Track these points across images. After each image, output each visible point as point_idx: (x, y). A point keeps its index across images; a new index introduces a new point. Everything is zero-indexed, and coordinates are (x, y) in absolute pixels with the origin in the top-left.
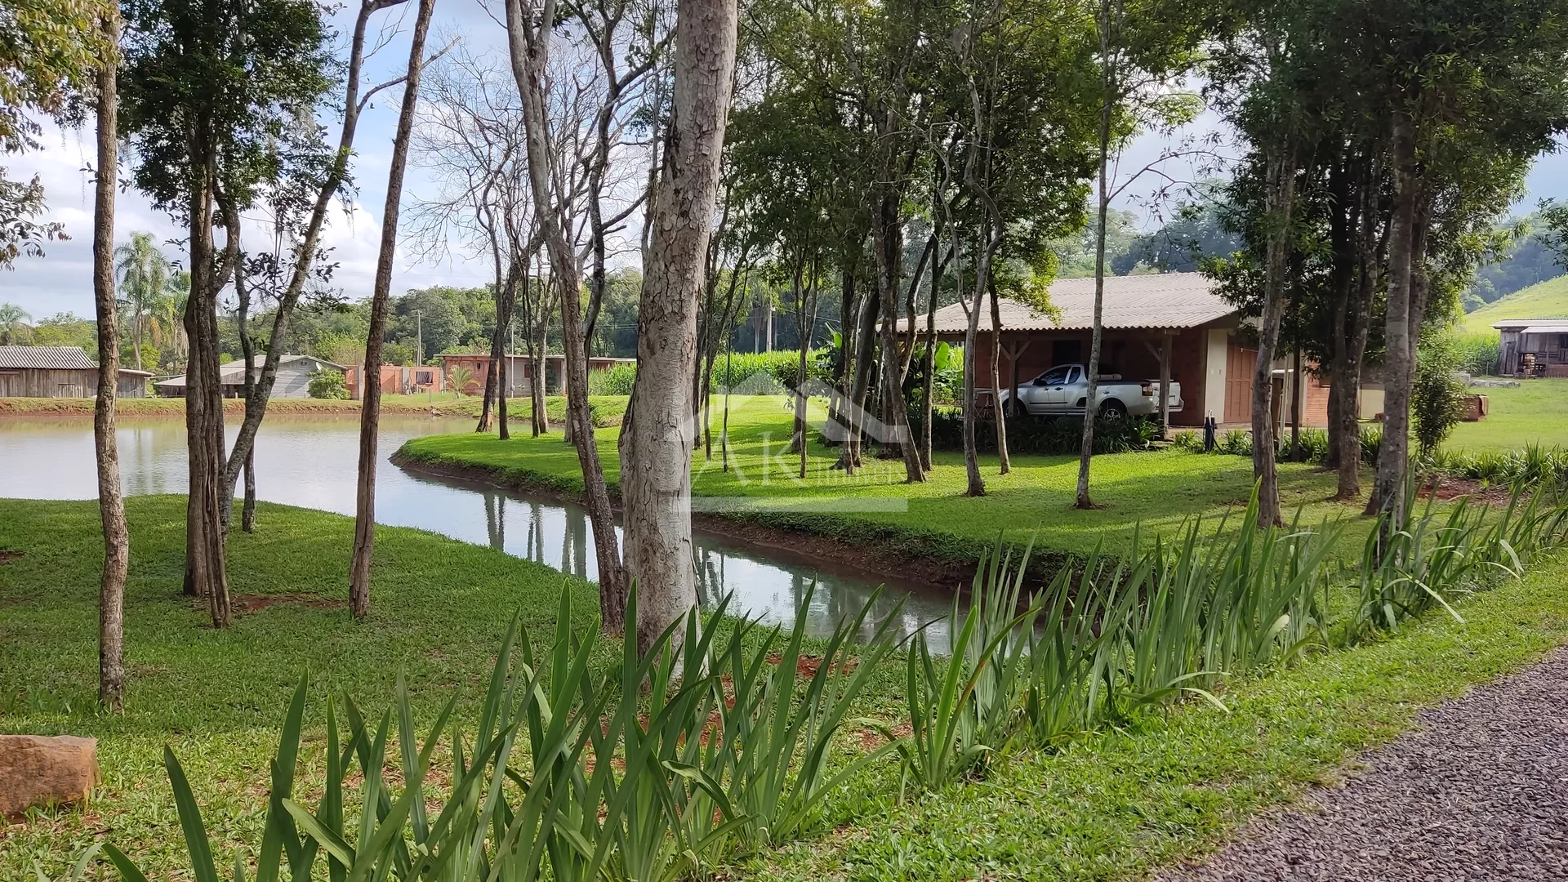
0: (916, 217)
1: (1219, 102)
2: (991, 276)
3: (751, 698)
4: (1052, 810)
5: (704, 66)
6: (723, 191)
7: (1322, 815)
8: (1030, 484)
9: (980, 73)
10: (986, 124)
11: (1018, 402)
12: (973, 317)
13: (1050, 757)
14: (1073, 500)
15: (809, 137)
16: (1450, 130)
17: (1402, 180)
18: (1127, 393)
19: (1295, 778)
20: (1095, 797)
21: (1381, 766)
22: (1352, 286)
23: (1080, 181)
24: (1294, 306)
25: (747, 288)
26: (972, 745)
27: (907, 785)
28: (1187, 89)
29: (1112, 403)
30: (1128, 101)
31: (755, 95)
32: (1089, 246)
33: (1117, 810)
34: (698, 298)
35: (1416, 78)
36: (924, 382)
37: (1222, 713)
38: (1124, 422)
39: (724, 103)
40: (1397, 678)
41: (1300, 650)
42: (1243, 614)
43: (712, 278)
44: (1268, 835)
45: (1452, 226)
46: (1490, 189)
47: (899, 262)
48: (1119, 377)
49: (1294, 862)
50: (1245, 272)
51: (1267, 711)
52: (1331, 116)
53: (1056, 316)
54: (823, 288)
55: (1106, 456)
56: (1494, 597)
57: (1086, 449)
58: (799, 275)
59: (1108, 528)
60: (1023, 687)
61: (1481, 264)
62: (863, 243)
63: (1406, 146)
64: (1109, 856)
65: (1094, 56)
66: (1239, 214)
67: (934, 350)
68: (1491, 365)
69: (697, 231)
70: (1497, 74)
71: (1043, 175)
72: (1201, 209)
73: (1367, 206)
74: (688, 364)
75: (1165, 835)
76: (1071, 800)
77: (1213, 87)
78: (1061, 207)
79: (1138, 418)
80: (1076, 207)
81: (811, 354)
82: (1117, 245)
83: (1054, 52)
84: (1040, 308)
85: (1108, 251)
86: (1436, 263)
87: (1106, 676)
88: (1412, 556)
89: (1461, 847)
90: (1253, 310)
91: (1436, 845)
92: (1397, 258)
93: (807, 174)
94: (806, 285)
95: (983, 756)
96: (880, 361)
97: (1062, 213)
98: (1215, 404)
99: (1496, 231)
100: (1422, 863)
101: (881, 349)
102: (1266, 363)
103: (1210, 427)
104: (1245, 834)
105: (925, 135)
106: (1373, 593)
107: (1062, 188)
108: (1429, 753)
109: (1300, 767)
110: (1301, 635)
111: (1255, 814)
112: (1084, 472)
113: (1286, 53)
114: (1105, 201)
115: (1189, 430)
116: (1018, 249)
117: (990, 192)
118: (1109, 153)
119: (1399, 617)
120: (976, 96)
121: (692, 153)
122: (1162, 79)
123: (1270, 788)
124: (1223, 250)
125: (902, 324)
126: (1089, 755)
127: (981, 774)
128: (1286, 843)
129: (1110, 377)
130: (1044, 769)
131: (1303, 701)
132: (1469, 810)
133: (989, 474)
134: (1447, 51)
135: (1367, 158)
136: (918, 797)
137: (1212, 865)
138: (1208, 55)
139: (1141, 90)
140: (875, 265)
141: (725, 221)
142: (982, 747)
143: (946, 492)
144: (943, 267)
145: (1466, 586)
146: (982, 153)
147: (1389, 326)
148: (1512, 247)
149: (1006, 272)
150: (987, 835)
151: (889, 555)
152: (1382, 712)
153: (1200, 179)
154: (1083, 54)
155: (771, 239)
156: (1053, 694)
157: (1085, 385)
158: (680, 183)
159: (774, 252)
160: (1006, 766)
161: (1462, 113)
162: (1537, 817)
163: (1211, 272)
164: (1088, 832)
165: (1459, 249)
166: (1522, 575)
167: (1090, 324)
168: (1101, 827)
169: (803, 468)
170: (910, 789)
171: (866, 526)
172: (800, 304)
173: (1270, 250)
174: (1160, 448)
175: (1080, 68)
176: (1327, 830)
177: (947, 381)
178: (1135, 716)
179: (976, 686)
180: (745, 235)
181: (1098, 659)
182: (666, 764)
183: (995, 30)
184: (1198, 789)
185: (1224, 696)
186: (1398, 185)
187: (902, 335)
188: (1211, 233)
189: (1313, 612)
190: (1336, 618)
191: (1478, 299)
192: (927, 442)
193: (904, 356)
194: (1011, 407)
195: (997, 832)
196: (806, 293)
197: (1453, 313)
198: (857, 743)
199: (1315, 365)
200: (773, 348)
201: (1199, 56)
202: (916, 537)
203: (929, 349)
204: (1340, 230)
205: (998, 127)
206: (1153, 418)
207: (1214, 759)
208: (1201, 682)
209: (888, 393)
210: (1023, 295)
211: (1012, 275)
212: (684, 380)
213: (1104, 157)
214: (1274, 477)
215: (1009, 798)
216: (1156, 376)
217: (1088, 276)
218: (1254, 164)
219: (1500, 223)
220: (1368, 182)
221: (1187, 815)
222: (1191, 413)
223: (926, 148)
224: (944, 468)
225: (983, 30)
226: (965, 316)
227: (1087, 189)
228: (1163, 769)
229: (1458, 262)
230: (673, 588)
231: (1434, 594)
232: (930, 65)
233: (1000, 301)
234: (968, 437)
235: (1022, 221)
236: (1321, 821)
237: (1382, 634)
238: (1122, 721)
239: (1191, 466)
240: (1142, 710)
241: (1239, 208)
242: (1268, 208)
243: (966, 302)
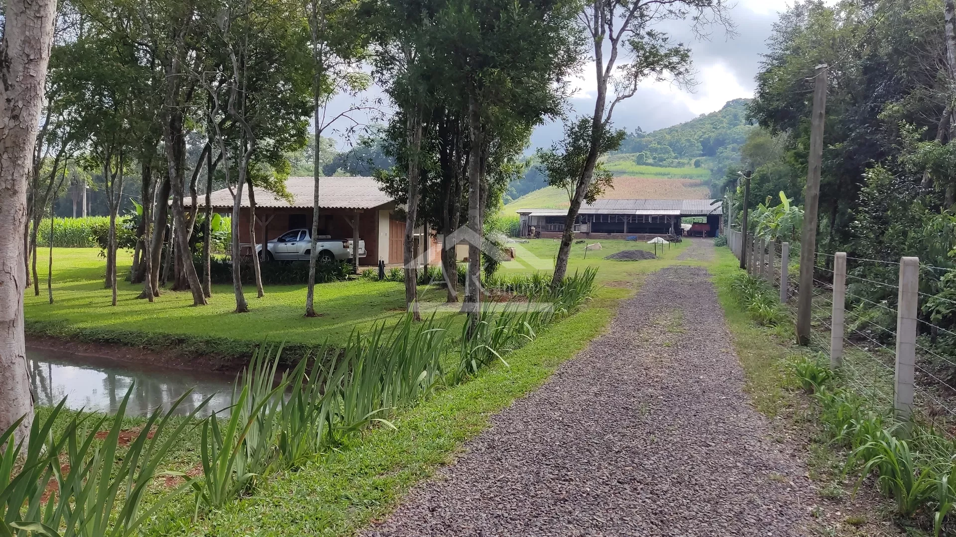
0: (195, 131)
1: (380, 80)
2: (248, 173)
3: (82, 467)
4: (296, 507)
5: (30, 13)
6: (46, 103)
7: (446, 481)
8: (276, 303)
9: (236, 43)
10: (242, 75)
11: (268, 253)
12: (237, 198)
13: (294, 473)
14: (304, 312)
15: (113, 71)
16: (496, 109)
17: (474, 134)
18: (334, 246)
19: (432, 462)
20: (322, 493)
21: (474, 449)
22: (451, 189)
23: (303, 118)
24: (423, 199)
25: (66, 172)
26: (245, 474)
27: (199, 507)
28: (362, 71)
29: (326, 252)
30: (330, 73)
31: (71, 37)
32: (309, 157)
33: (336, 499)
34: (27, 178)
35: (481, 79)
36: (205, 239)
37: (393, 431)
38: (333, 263)
39: (48, 41)
40: (479, 399)
41: (432, 390)
42: (403, 373)
43: (38, 164)
44: (419, 497)
45: (498, 160)
46: (514, 142)
47: (184, 160)
48: (329, 237)
49: (433, 510)
50: (398, 179)
51: (416, 426)
52: (440, 95)
53: (290, 199)
54: (126, 174)
55: (323, 284)
56: (522, 352)
57: (311, 280)
58: (108, 164)
59: (326, 328)
60: (277, 432)
61: (511, 180)
62: (156, 145)
63: (476, 116)
64: (331, 528)
65: (308, 43)
66: (393, 145)
67: (211, 219)
68: (516, 232)
69: (27, 130)
70: (518, 82)
71: (280, 112)
72: (372, 140)
73: (457, 145)
74: (19, 226)
75: (364, 508)
76: (308, 498)
77: (377, 72)
78: (292, 132)
79: (341, 261)
80: (301, 133)
81: (119, 220)
82: (327, 157)
83: (283, 37)
84: (280, 194)
85: (320, 161)
86: (491, 179)
87: (328, 419)
88: (485, 333)
89: (514, 487)
90: (403, 200)
91: (502, 488)
92: (473, 175)
93: (112, 95)
94: (113, 171)
95: (251, 480)
96: (172, 225)
97: (292, 136)
98: (383, 254)
99: (518, 163)
100: (496, 499)
101: (173, 217)
102: (410, 230)
103: (381, 266)
104: (407, 499)
105: (200, 78)
106: (467, 354)
107: (292, 121)
108: (497, 438)
109: (434, 456)
110: (432, 381)
111: (412, 487)
112: (310, 294)
113: (414, 57)
114: (318, 132)
115: (370, 268)
116: (265, 156)
117: (246, 120)
118: (319, 102)
119: (479, 366)
120: (234, 58)
121: (21, 74)
122: (349, 63)
123: (419, 470)
124: (386, 165)
125: (187, 201)
126: (319, 468)
127: (250, 492)
128: (429, 500)
129: (324, 237)
130: (291, 481)
131: (434, 418)
132: (516, 467)
133: (250, 297)
134: (494, 67)
135: (456, 120)
136: (207, 514)
137: (390, 520)
138: (373, 53)
139: (338, 68)
140: (166, 160)
141: (47, 123)
142: (251, 474)
143: (222, 310)
144: (215, 164)
145: (509, 347)
146: (240, 94)
147: (470, 212)
148: (525, 171)
149: (258, 170)
150: (255, 531)
151: (182, 355)
152: (472, 419)
153: (372, 123)
154: (302, 41)
155: (85, 138)
156: (295, 434)
157: (310, 242)
158: (10, 94)
159: (87, 149)
160: (266, 484)
161: (501, 100)
162: (547, 465)
163: (379, 178)
164: (319, 516)
165: (501, 172)
166: (534, 338)
167: (312, 205)
168: (327, 511)
169: (114, 299)
170: (202, 510)
171: (164, 336)
172: (110, 184)
173: (410, 167)
174: (354, 279)
175: (300, 50)
176: (449, 489)
177: (220, 239)
178: (345, 440)
179: (247, 436)
180: (64, 134)
181: (323, 409)
182: (13, 524)
183: (245, 17)
184: (381, 477)
185: (393, 421)
186: (473, 137)
187: (187, 208)
188: (378, 154)
189: (439, 368)
190: (449, 369)
191: (509, 198)
192: (207, 278)
193: (189, 222)
194: (263, 255)
195: (262, 527)
196: (114, 177)
197: (499, 205)
198: (161, 485)
199: (434, 232)
200: (88, 214)
201: (369, 53)
202: (201, 342)
203: (207, 217)
204: (445, 159)
205: (249, 79)
206: (350, 261)
207: (389, 458)
208: (381, 415)
209: (179, 246)
210: (270, 186)
211: (262, 173)
212: (17, 238)
213: (317, 105)
214: (416, 293)
215: (269, 504)
216: (351, 236)
217: (308, 175)
218: (400, 119)
219: (519, 159)
220: (457, 133)
221: (376, 494)
222: (371, 258)
223: (201, 86)
224: (220, 295)
225: (237, 16)
226: (231, 197)
227: (307, 123)
228: (361, 469)
229: (500, 179)
230: (11, 392)
231: (495, 352)
232: (201, 33)
233: (254, 188)
234: (236, 275)
235: (268, 139)
236: (446, 484)
237: (471, 376)
238: (337, 444)
239: (372, 288)
240: (349, 436)
241: (393, 143)
242: (409, 144)
243: (232, 188)
